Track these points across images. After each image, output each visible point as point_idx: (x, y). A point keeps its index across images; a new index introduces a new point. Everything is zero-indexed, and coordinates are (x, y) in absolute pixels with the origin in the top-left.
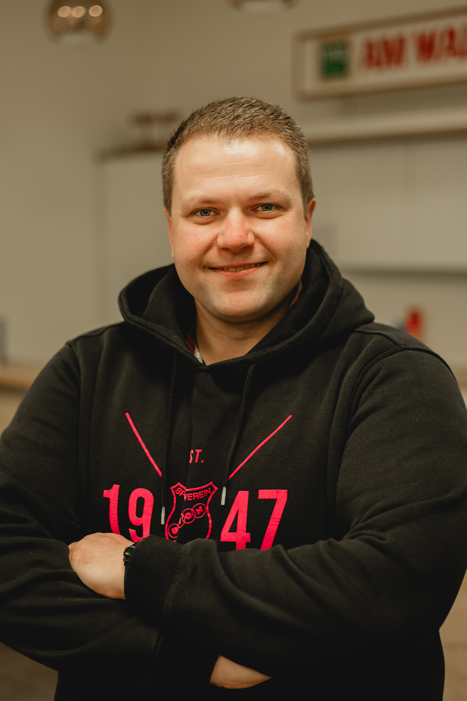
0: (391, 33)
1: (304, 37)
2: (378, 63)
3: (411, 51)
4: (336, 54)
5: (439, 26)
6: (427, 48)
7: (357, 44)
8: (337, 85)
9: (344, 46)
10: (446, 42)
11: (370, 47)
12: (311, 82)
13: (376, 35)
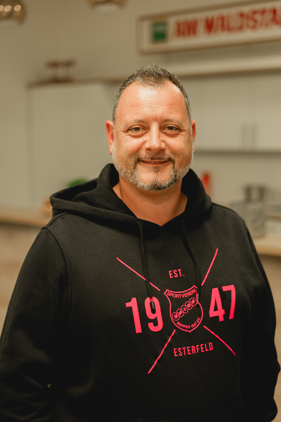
0: (190, 17)
1: (142, 19)
2: (183, 34)
3: (201, 28)
4: (160, 29)
5: (215, 14)
6: (210, 26)
7: (172, 23)
8: (161, 46)
9: (164, 24)
10: (220, 23)
11: (179, 25)
12: (147, 44)
13: (182, 18)
